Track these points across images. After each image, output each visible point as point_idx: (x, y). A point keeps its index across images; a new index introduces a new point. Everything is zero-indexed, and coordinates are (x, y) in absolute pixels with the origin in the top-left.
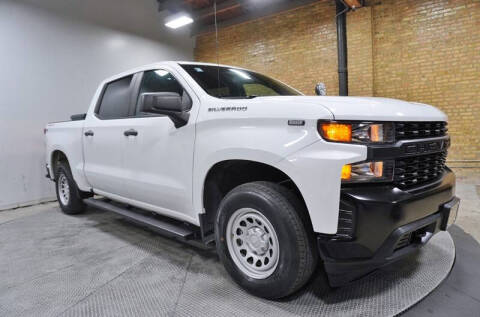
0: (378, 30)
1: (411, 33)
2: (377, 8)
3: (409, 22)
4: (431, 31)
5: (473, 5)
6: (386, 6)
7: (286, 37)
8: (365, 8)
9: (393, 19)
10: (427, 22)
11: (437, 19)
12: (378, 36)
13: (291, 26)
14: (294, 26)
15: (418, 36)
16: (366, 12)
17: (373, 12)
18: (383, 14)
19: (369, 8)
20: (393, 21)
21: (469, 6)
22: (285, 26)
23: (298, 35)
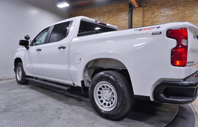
0: (145, 17)
1: (157, 19)
2: (145, 8)
3: (157, 15)
4: (165, 19)
5: (181, 11)
6: (148, 8)
7: (108, 16)
8: (140, 8)
9: (151, 13)
10: (164, 16)
11: (167, 15)
12: (145, 19)
13: (110, 12)
14: (111, 12)
15: (160, 21)
16: (140, 9)
17: (143, 10)
18: (147, 11)
19: (142, 8)
20: (151, 14)
21: (179, 11)
22: (108, 12)
23: (113, 16)
